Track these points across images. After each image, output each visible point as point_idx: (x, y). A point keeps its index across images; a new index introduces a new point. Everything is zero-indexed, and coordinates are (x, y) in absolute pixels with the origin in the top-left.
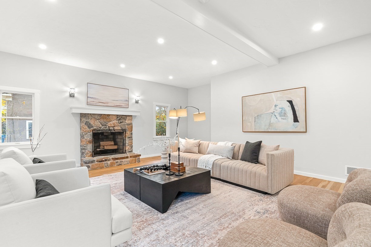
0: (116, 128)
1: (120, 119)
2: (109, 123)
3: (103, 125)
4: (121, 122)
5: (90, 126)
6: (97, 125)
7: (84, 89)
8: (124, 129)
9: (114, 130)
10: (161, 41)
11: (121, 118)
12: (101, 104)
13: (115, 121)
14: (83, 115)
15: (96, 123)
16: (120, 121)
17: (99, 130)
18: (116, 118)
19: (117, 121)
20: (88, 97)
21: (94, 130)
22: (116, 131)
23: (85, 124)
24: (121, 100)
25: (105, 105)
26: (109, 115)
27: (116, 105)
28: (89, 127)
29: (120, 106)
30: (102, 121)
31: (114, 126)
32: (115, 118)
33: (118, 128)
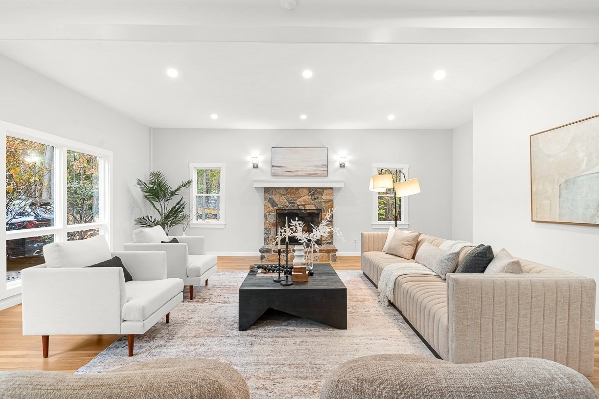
0: (308, 207)
1: (313, 194)
2: (299, 200)
3: (290, 203)
4: (315, 199)
5: (273, 204)
6: (282, 202)
7: (268, 156)
8: (319, 208)
9: (305, 210)
10: (307, 74)
11: (315, 192)
12: (288, 174)
13: (307, 197)
14: (267, 190)
15: (281, 200)
16: (313, 197)
17: (285, 209)
18: (308, 192)
19: (310, 197)
20: (272, 166)
21: (279, 209)
22: (308, 211)
23: (269, 201)
24: (317, 166)
25: (294, 174)
26: (298, 189)
27: (308, 173)
28: (273, 206)
29: (314, 174)
30: (289, 197)
31: (305, 205)
32: (306, 192)
33: (311, 207)
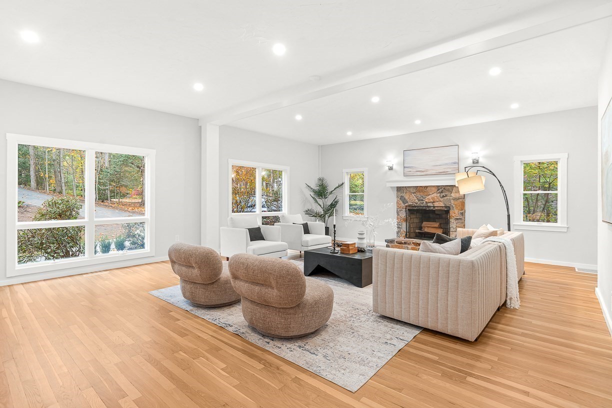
0: (436, 204)
1: (442, 192)
2: (427, 197)
3: (419, 200)
4: (443, 196)
5: (404, 201)
6: (413, 200)
7: (401, 159)
8: (448, 205)
9: (434, 207)
11: (445, 190)
12: (419, 173)
13: (435, 195)
14: (399, 189)
15: (411, 198)
16: (442, 195)
17: (414, 206)
18: (436, 190)
19: (439, 195)
20: (404, 167)
21: (409, 206)
22: (436, 208)
23: (400, 199)
24: (446, 164)
25: (424, 174)
26: (427, 187)
27: (437, 171)
28: (404, 203)
29: (444, 172)
30: (418, 194)
31: (434, 202)
32: (435, 190)
33: (440, 205)
